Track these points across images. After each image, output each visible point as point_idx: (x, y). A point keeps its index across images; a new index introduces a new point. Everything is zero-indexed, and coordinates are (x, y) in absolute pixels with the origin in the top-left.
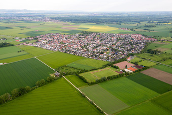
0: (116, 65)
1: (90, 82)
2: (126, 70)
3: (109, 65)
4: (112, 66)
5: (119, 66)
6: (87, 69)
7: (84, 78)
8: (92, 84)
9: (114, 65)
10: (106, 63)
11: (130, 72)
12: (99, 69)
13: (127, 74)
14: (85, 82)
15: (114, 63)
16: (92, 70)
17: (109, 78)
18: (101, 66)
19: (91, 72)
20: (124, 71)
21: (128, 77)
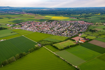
0: (73, 39)
1: (60, 49)
2: (80, 42)
3: (69, 39)
4: (71, 40)
5: (75, 40)
6: (56, 41)
7: (56, 47)
8: (62, 50)
10: (67, 38)
11: (82, 42)
12: (63, 41)
13: (81, 44)
14: (57, 49)
15: (72, 38)
16: (60, 42)
17: (71, 46)
18: (65, 40)
19: (59, 43)
20: (78, 42)
21: (82, 45)
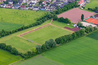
0: (63, 15)
1: (24, 52)
2: (85, 24)
3: (48, 17)
4: (55, 19)
5: (69, 19)
6: (7, 29)
8: (30, 55)
9: (59, 16)
10: (41, 14)
11: (93, 26)
12: (31, 26)
13: (89, 30)
14: (15, 53)
15: (57, 13)
16: (19, 30)
18: (35, 22)
19: (18, 34)
20: (80, 26)
21: (92, 36)
